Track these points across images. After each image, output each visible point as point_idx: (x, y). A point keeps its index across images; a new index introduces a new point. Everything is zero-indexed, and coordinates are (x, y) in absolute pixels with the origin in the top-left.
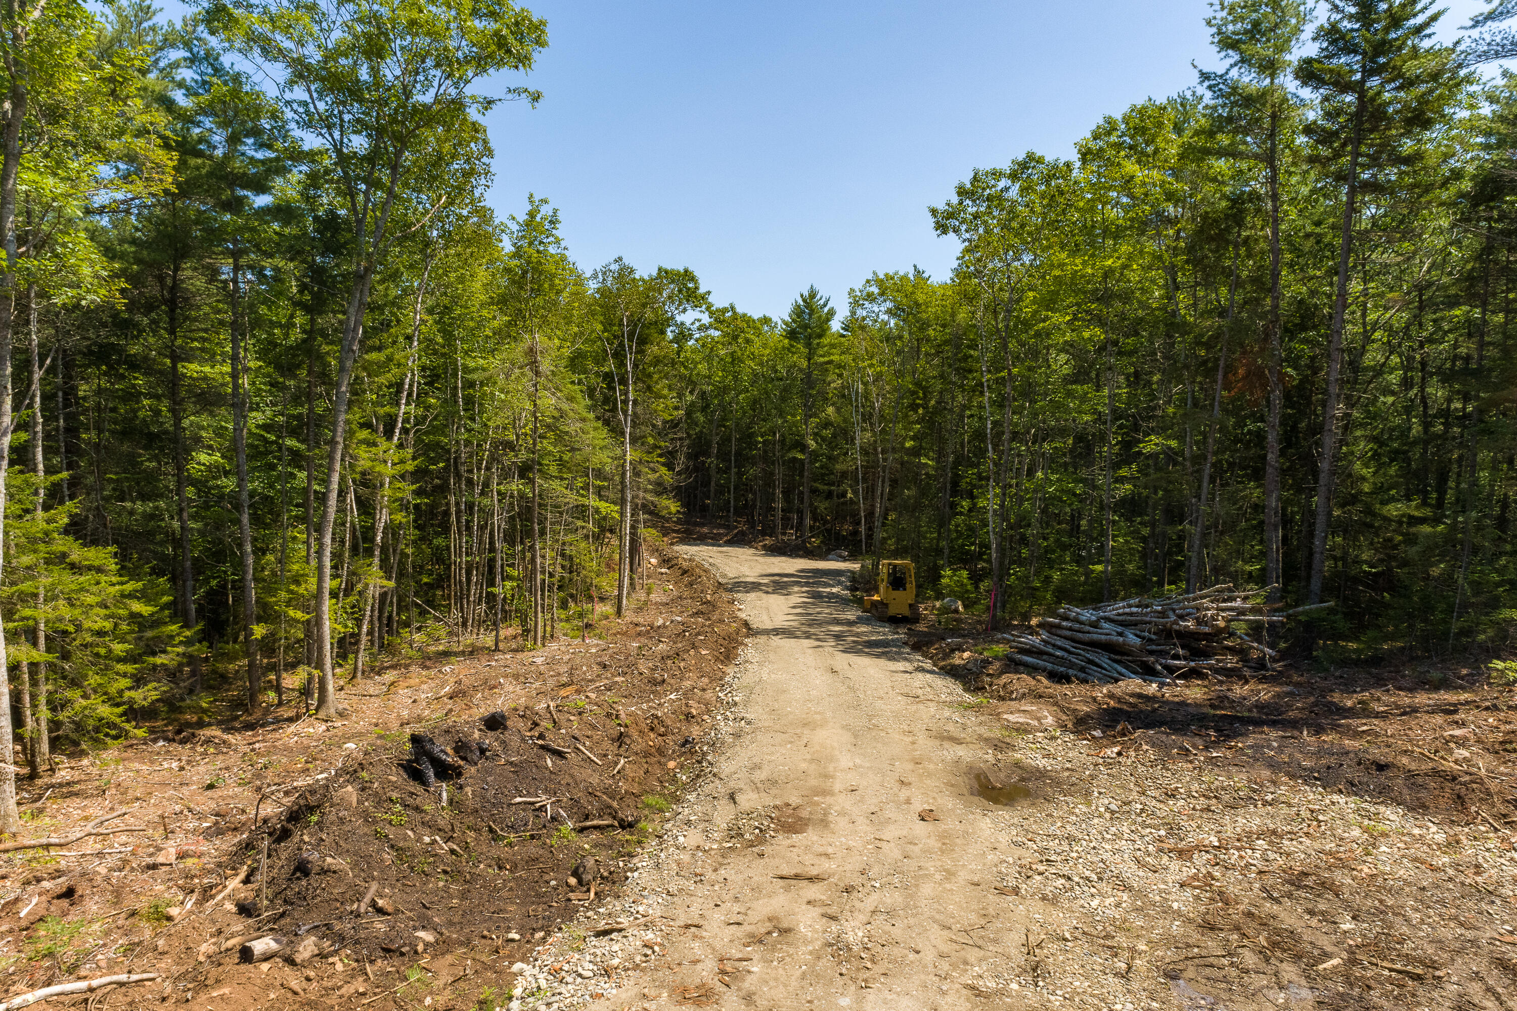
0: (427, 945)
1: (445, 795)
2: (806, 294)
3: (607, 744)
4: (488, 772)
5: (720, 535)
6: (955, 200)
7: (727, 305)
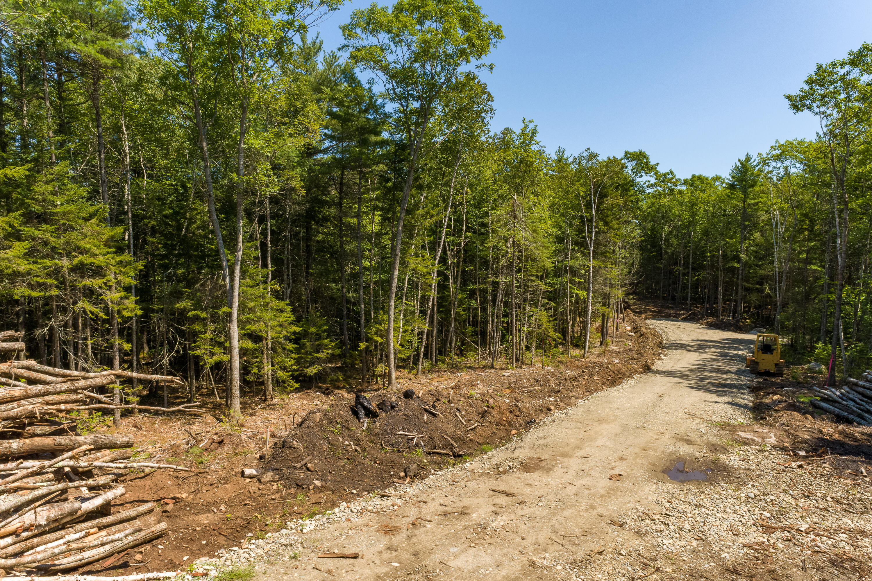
0: (316, 487)
1: (366, 425)
2: (743, 159)
3: (474, 416)
4: (393, 417)
5: (680, 315)
6: (806, 87)
7: (668, 171)
